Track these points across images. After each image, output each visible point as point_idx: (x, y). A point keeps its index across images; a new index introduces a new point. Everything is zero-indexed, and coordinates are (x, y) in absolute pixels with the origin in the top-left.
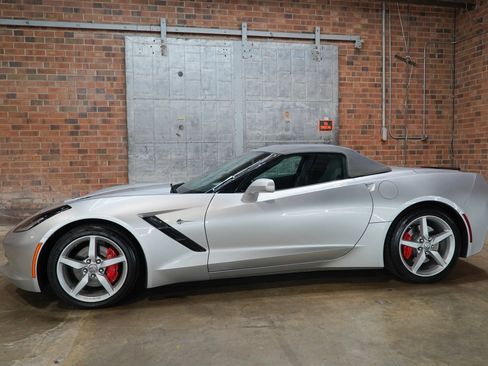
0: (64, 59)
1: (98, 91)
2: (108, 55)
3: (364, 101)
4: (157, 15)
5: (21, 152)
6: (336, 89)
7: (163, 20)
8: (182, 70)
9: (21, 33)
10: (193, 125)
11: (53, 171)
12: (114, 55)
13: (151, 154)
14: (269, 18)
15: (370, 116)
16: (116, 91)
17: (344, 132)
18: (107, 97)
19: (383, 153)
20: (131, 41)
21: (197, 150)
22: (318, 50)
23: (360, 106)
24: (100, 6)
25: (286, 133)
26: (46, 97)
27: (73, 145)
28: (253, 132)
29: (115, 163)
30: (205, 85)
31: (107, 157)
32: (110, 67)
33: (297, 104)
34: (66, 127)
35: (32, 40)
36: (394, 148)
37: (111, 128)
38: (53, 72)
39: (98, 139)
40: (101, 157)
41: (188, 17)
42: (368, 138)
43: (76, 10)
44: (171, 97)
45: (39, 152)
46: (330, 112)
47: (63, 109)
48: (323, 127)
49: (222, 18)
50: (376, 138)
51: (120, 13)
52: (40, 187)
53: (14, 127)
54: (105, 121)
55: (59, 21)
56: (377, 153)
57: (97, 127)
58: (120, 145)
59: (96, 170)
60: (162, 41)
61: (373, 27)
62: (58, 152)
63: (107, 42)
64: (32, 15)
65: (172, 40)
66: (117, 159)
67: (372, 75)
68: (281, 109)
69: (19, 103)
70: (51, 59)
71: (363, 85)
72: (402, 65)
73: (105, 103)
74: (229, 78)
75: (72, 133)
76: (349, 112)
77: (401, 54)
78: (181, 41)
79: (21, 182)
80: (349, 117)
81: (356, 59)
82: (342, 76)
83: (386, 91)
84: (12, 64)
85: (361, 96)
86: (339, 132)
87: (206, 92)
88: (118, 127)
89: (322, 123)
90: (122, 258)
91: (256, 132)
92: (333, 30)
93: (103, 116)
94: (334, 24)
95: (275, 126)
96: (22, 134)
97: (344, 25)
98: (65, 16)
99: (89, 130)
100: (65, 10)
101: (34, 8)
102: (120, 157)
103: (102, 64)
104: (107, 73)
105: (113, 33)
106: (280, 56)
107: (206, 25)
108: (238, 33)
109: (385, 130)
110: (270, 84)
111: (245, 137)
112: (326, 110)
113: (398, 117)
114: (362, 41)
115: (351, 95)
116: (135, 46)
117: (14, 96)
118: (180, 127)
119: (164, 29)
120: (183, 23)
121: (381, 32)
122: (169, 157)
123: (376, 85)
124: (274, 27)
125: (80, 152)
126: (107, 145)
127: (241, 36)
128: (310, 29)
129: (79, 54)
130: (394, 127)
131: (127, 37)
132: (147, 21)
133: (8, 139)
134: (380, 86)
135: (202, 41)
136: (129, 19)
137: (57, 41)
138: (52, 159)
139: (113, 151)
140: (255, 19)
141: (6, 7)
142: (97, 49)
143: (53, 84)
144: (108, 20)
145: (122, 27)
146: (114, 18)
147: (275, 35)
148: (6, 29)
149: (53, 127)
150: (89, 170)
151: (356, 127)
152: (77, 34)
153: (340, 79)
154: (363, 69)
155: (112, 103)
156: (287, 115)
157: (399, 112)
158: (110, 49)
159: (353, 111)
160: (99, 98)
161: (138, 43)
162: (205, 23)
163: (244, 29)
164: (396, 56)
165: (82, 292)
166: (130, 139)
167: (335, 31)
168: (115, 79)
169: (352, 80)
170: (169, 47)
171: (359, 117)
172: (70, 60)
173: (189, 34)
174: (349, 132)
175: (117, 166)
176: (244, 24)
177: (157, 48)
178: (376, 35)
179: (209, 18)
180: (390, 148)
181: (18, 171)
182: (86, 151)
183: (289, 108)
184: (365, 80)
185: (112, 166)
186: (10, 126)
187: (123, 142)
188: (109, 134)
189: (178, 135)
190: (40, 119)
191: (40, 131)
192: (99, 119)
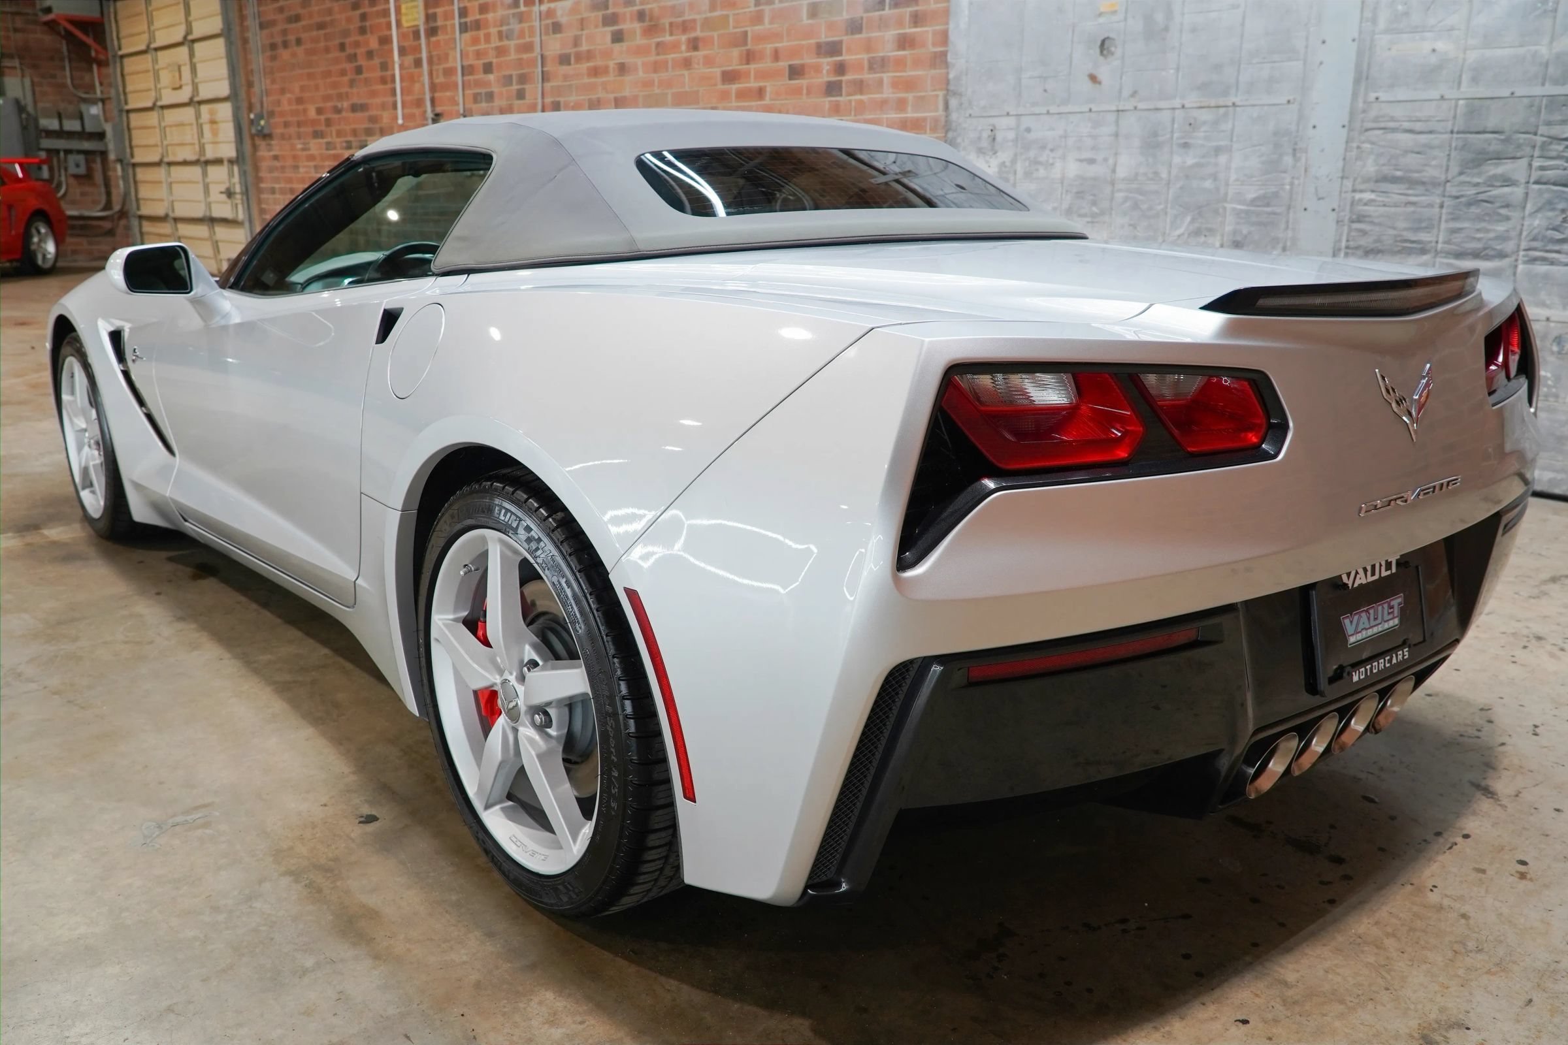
10: (1149, 32)
13: (1004, 156)
28: (1408, 46)
34: (818, 70)
37: (917, 63)
39: (883, 104)
54: (904, 42)
57: (884, 64)
75: (832, 89)
88: (933, 60)
93: (900, 23)
99: (867, 76)
118: (1105, 46)
122: (1056, 173)
149: (795, 72)
166: (953, 102)
186: (717, 71)
187: (941, 112)
188: (909, 85)
189: (1093, 78)
190: (769, 47)
191: (770, 86)
192: (891, 34)
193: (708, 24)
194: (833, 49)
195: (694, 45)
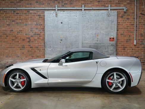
0: (27, 19)
1: (36, 29)
2: (40, 17)
3: (127, 30)
4: (55, 4)
5: (14, 47)
6: (116, 26)
7: (56, 6)
8: (62, 22)
9: (15, 12)
10: (65, 39)
11: (23, 53)
12: (41, 17)
13: (52, 48)
14: (92, 3)
15: (130, 36)
16: (42, 29)
17: (119, 42)
18: (39, 31)
19: (135, 49)
20: (46, 13)
21: (66, 47)
22: (110, 13)
23: (126, 32)
24: (37, 2)
25: (97, 42)
26: (22, 31)
27: (29, 46)
28: (85, 42)
29: (41, 51)
30: (70, 26)
31: (39, 49)
32: (40, 21)
33: (101, 32)
34: (27, 40)
35: (18, 13)
36: (139, 47)
37: (40, 40)
38: (23, 23)
39: (36, 44)
40: (37, 49)
41: (65, 4)
42: (129, 44)
43: (31, 4)
44: (59, 30)
45: (19, 47)
46: (114, 35)
47: (26, 34)
48: (111, 40)
49: (76, 4)
50: (132, 44)
51: (44, 4)
52: (19, 58)
53: (12, 40)
54: (38, 38)
55: (26, 7)
56: (132, 49)
57: (36, 40)
58: (43, 46)
59: (35, 53)
60: (56, 12)
61: (131, 3)
62: (24, 47)
63: (39, 13)
64: (18, 6)
65: (59, 12)
66: (42, 50)
67: (131, 21)
68: (95, 34)
69: (14, 33)
70: (23, 19)
71: (127, 25)
72: (143, 17)
73: (38, 32)
74: (78, 24)
75: (29, 42)
76: (121, 34)
77: (143, 13)
78: (62, 12)
79: (14, 56)
80: (121, 36)
81: (124, 15)
82: (119, 22)
83: (136, 26)
84: (12, 21)
85: (126, 29)
86: (117, 42)
87: (70, 29)
88: (42, 40)
89: (110, 39)
90: (25, 79)
91: (86, 42)
92: (116, 5)
93: (38, 36)
94: (116, 3)
95: (93, 40)
96: (15, 42)
97: (120, 3)
98: (27, 6)
99: (34, 41)
100: (27, 4)
101: (19, 4)
102: (42, 49)
103: (38, 20)
104: (39, 23)
105: (41, 11)
106: (96, 15)
107: (71, 7)
108: (81, 8)
109: (135, 41)
110: (92, 25)
111: (82, 43)
112: (112, 34)
113: (141, 36)
114: (127, 9)
115: (122, 28)
116: (48, 14)
117: (12, 31)
118: (61, 40)
119: (56, 8)
120: (63, 6)
121: (135, 5)
122: (57, 50)
123: (132, 25)
124: (94, 6)
125: (31, 47)
126: (39, 45)
127: (82, 10)
128: (107, 5)
129: (31, 17)
130: (139, 40)
131: (45, 12)
132: (52, 6)
133: (10, 43)
134: (134, 25)
135: (69, 12)
136: (46, 6)
137: (25, 14)
138: (23, 50)
139: (40, 47)
140: (87, 3)
141: (11, 4)
142: (36, 15)
143: (23, 27)
144: (40, 7)
145: (44, 9)
146: (42, 6)
147: (94, 8)
148: (11, 11)
149: (23, 40)
150: (33, 53)
151: (124, 40)
152: (31, 11)
153: (118, 23)
154: (127, 19)
155: (40, 32)
156: (98, 36)
157: (141, 34)
158: (40, 15)
159: (123, 34)
160: (37, 31)
161: (49, 13)
162: (70, 6)
163: (83, 7)
164: (141, 14)
165: (15, 88)
166: (45, 44)
167: (116, 6)
168: (41, 25)
169: (123, 23)
170: (58, 14)
171: (125, 36)
172: (29, 19)
173: (65, 10)
174: (121, 42)
175: (42, 52)
176: (83, 5)
177: (54, 14)
178: (133, 7)
179: (72, 4)
180: (137, 47)
181: (13, 53)
182: (32, 47)
183: (98, 33)
184: (128, 23)
185: (40, 52)
186: (11, 39)
187: (43, 45)
188: (39, 42)
189: (60, 42)
190: (19, 37)
191: (19, 41)
192: (37, 37)
193: (9, 34)
194: (29, 38)
195: (7, 36)
